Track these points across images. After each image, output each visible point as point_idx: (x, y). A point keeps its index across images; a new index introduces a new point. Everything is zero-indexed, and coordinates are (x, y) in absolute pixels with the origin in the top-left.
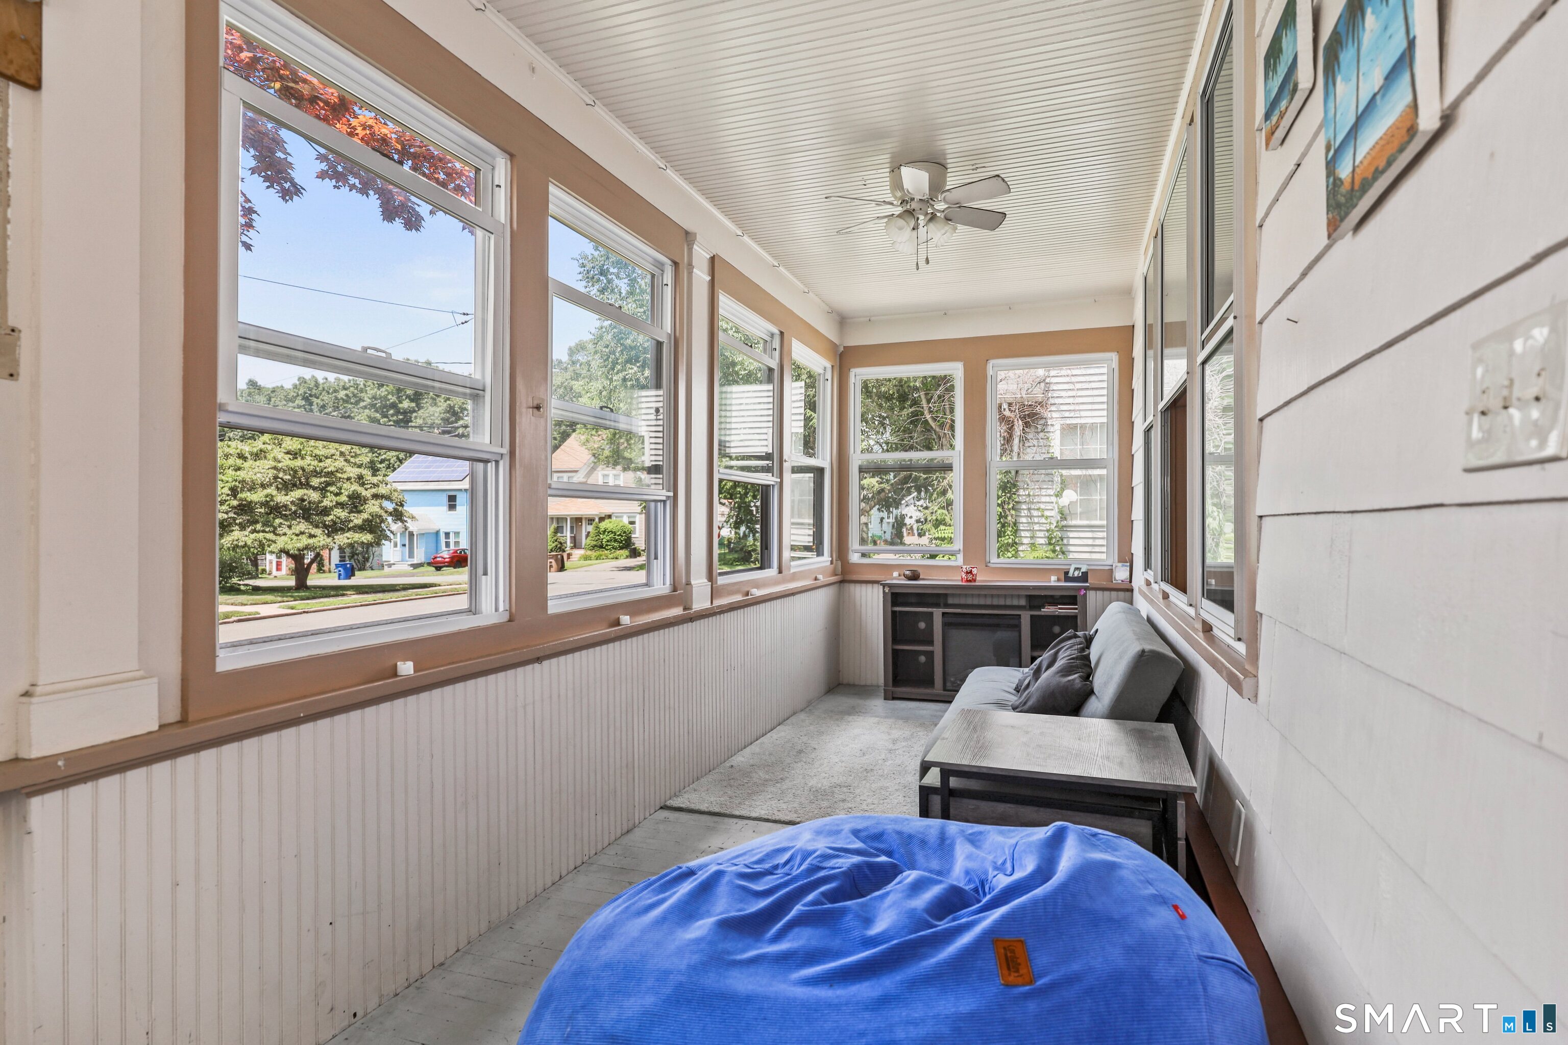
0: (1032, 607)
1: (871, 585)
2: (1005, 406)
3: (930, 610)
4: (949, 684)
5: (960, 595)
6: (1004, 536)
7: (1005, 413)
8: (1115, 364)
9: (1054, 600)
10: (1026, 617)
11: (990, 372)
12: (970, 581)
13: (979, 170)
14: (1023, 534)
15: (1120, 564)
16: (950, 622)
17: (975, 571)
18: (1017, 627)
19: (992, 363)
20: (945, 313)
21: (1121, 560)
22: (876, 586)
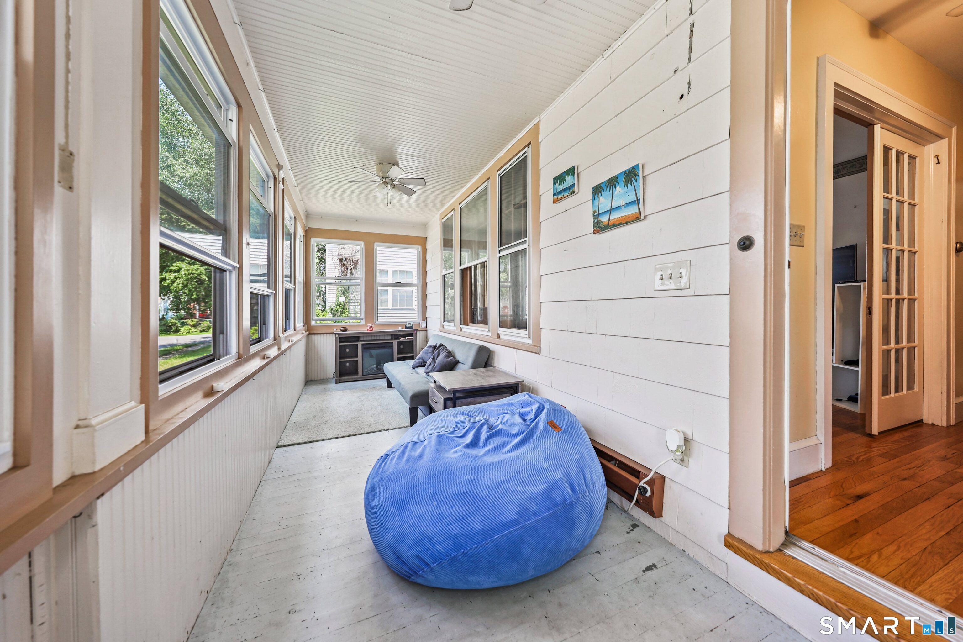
0: (396, 339)
1: (323, 335)
2: (344, 259)
3: (356, 343)
4: (364, 373)
5: (363, 336)
6: (344, 314)
7: (344, 262)
8: (420, 250)
9: (404, 336)
10: (395, 343)
11: (375, 247)
12: (371, 330)
13: (410, 173)
14: (351, 312)
15: (423, 322)
16: (366, 348)
17: (373, 326)
18: (392, 347)
19: (375, 244)
20: (356, 220)
21: (423, 320)
22: (331, 335)
